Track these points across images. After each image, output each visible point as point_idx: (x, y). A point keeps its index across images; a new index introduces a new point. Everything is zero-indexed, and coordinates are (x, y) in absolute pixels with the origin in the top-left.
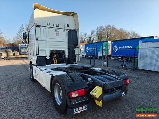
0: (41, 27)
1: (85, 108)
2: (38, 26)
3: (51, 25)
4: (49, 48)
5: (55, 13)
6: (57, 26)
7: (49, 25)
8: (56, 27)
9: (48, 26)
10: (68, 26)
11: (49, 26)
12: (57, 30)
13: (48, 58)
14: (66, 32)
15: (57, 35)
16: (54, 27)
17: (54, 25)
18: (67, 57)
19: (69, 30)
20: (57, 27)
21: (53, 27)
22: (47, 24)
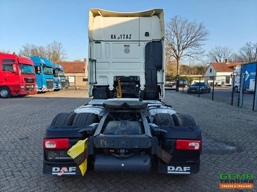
0: (102, 42)
1: (73, 171)
2: (98, 42)
3: (117, 37)
4: (113, 72)
5: (127, 17)
6: (127, 38)
7: (115, 38)
8: (125, 39)
9: (112, 40)
10: (147, 34)
11: (115, 40)
12: (127, 44)
13: (111, 88)
14: (143, 45)
15: (127, 51)
16: (123, 39)
17: (123, 36)
18: (142, 88)
19: (147, 42)
20: (127, 40)
21: (120, 39)
22: (112, 37)
